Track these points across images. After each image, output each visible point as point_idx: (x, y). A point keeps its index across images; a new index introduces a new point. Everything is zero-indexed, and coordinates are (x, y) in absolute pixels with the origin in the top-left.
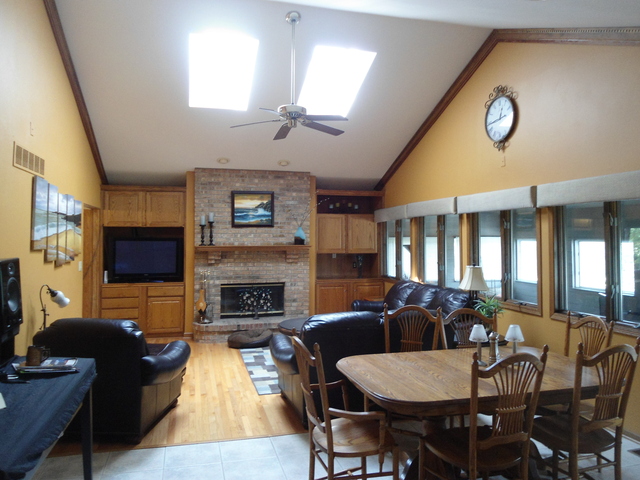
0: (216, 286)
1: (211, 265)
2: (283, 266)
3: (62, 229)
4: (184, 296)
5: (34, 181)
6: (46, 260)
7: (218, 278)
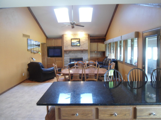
0: (68, 58)
1: (67, 54)
2: (82, 54)
3: (34, 47)
4: (62, 60)
5: (27, 39)
6: (31, 53)
7: (69, 57)
